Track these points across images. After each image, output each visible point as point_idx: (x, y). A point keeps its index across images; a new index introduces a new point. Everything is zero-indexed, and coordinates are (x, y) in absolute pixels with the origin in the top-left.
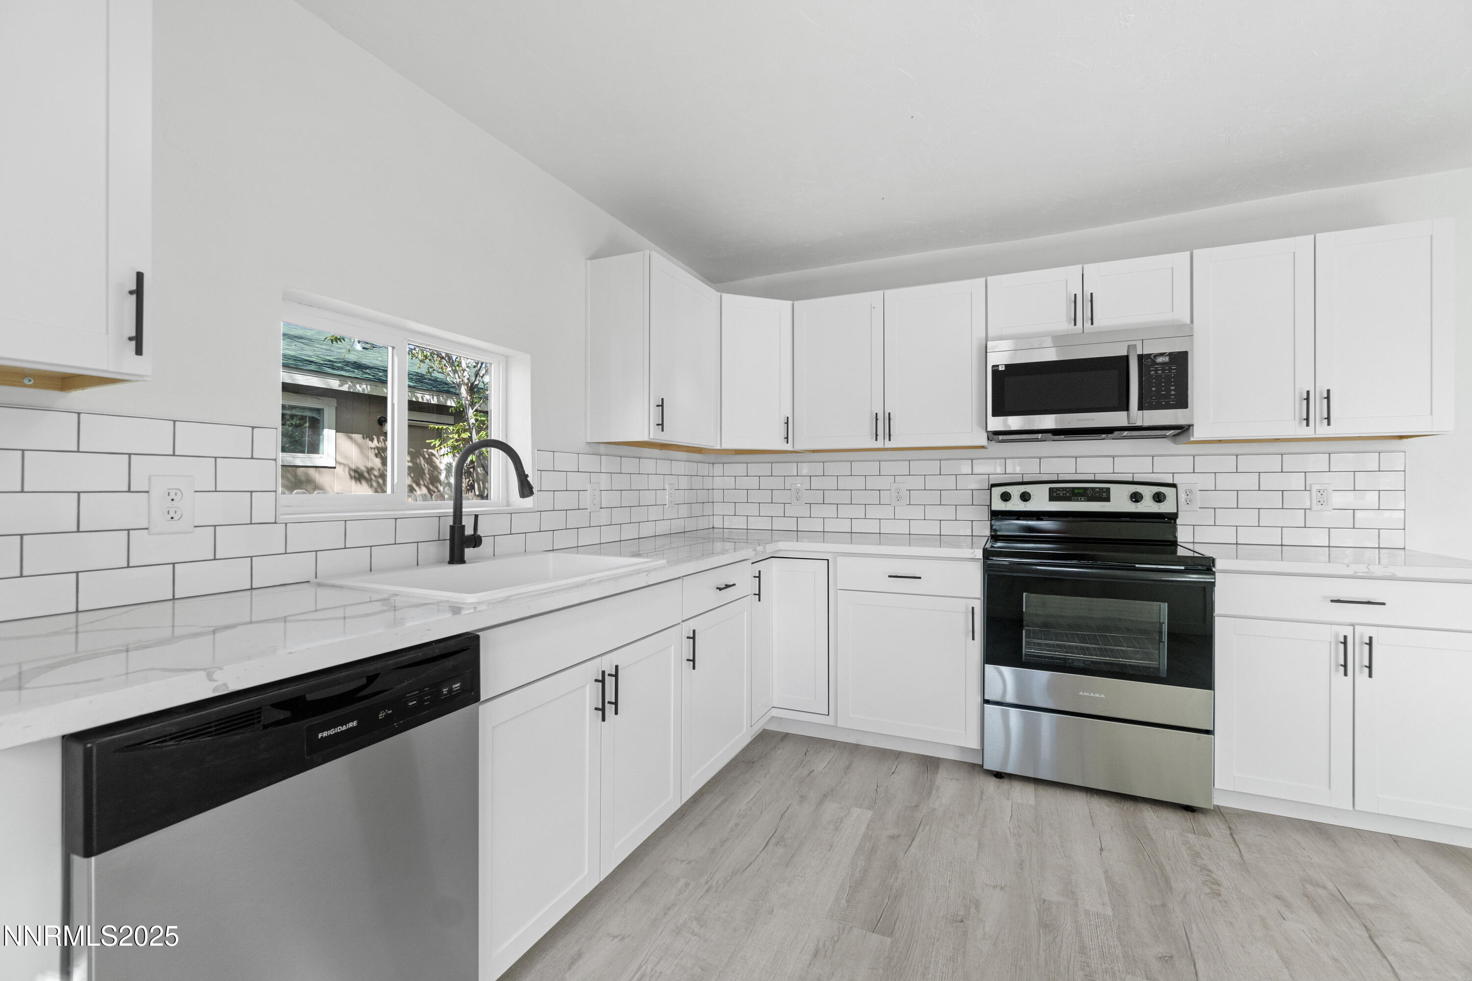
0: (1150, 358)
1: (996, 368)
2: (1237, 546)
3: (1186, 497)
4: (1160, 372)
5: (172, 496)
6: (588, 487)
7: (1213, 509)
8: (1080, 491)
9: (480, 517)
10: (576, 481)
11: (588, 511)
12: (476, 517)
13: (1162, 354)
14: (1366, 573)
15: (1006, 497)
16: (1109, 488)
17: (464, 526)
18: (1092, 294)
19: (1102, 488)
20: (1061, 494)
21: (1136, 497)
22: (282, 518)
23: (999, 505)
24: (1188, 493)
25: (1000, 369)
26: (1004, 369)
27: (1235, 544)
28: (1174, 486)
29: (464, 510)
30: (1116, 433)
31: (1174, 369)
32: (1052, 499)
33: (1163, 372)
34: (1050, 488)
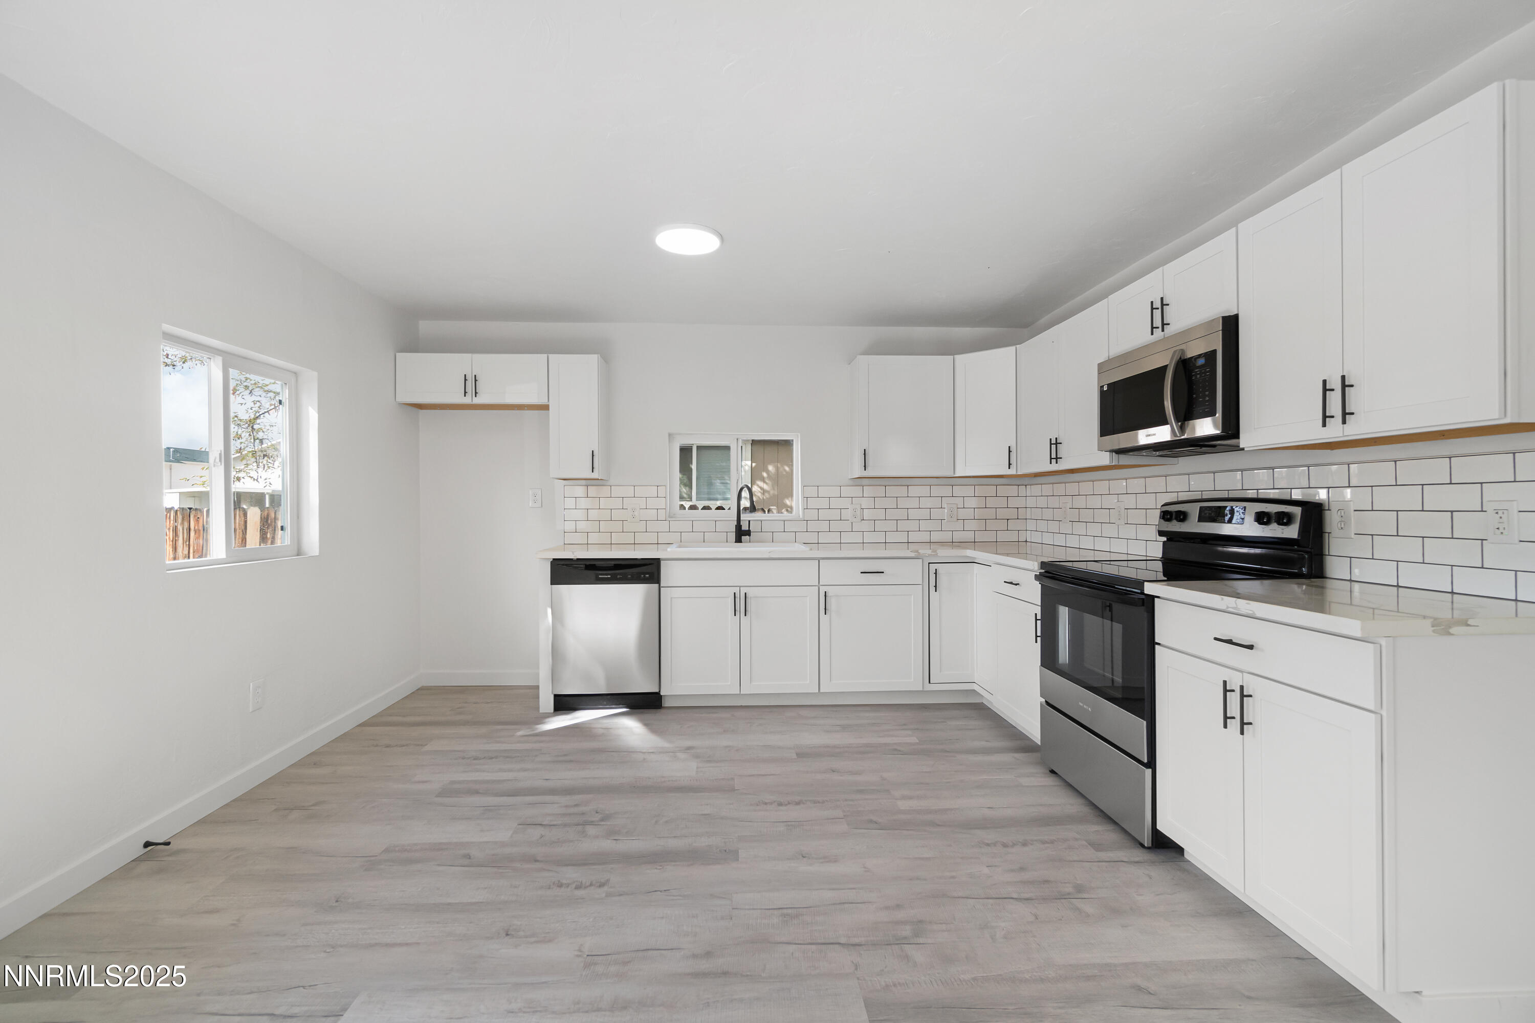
0: (1192, 362)
3: (1340, 520)
4: (1199, 376)
5: (634, 510)
6: (850, 506)
7: (1371, 536)
10: (836, 503)
11: (850, 521)
13: (1200, 356)
14: (1235, 609)
15: (1168, 517)
17: (743, 526)
21: (1262, 519)
24: (1343, 515)
25: (1105, 389)
31: (1208, 372)
32: (1202, 519)
33: (1201, 376)
34: (1201, 507)
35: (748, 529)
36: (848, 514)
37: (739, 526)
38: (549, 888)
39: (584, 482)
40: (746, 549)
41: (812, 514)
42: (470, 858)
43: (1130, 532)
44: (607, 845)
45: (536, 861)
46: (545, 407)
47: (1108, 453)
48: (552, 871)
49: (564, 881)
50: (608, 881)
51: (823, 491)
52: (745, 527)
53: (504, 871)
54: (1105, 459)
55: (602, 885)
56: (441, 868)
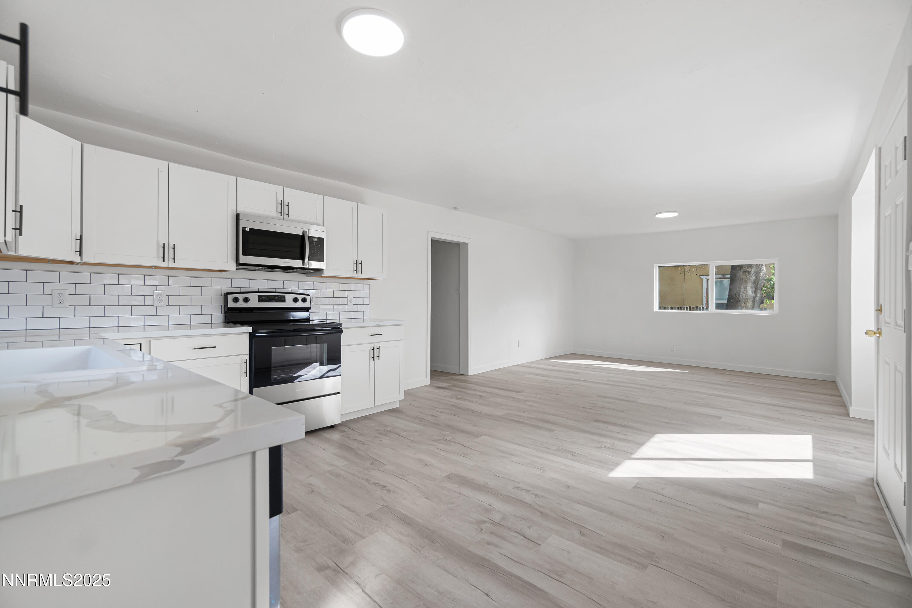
0: (311, 238)
1: (244, 229)
4: (314, 245)
8: (272, 297)
13: (315, 237)
14: (378, 324)
15: (236, 300)
16: (285, 296)
18: (288, 202)
19: (282, 296)
20: (264, 299)
21: (295, 300)
23: (231, 304)
25: (246, 230)
26: (248, 230)
28: (308, 295)
30: (295, 270)
31: (319, 245)
32: (260, 301)
33: (316, 245)
34: (258, 296)
38: (542, 496)
42: (581, 532)
44: (498, 505)
45: (542, 513)
48: (536, 504)
49: (533, 496)
50: (514, 488)
53: (561, 515)
54: (232, 267)
55: (518, 488)
56: (600, 532)
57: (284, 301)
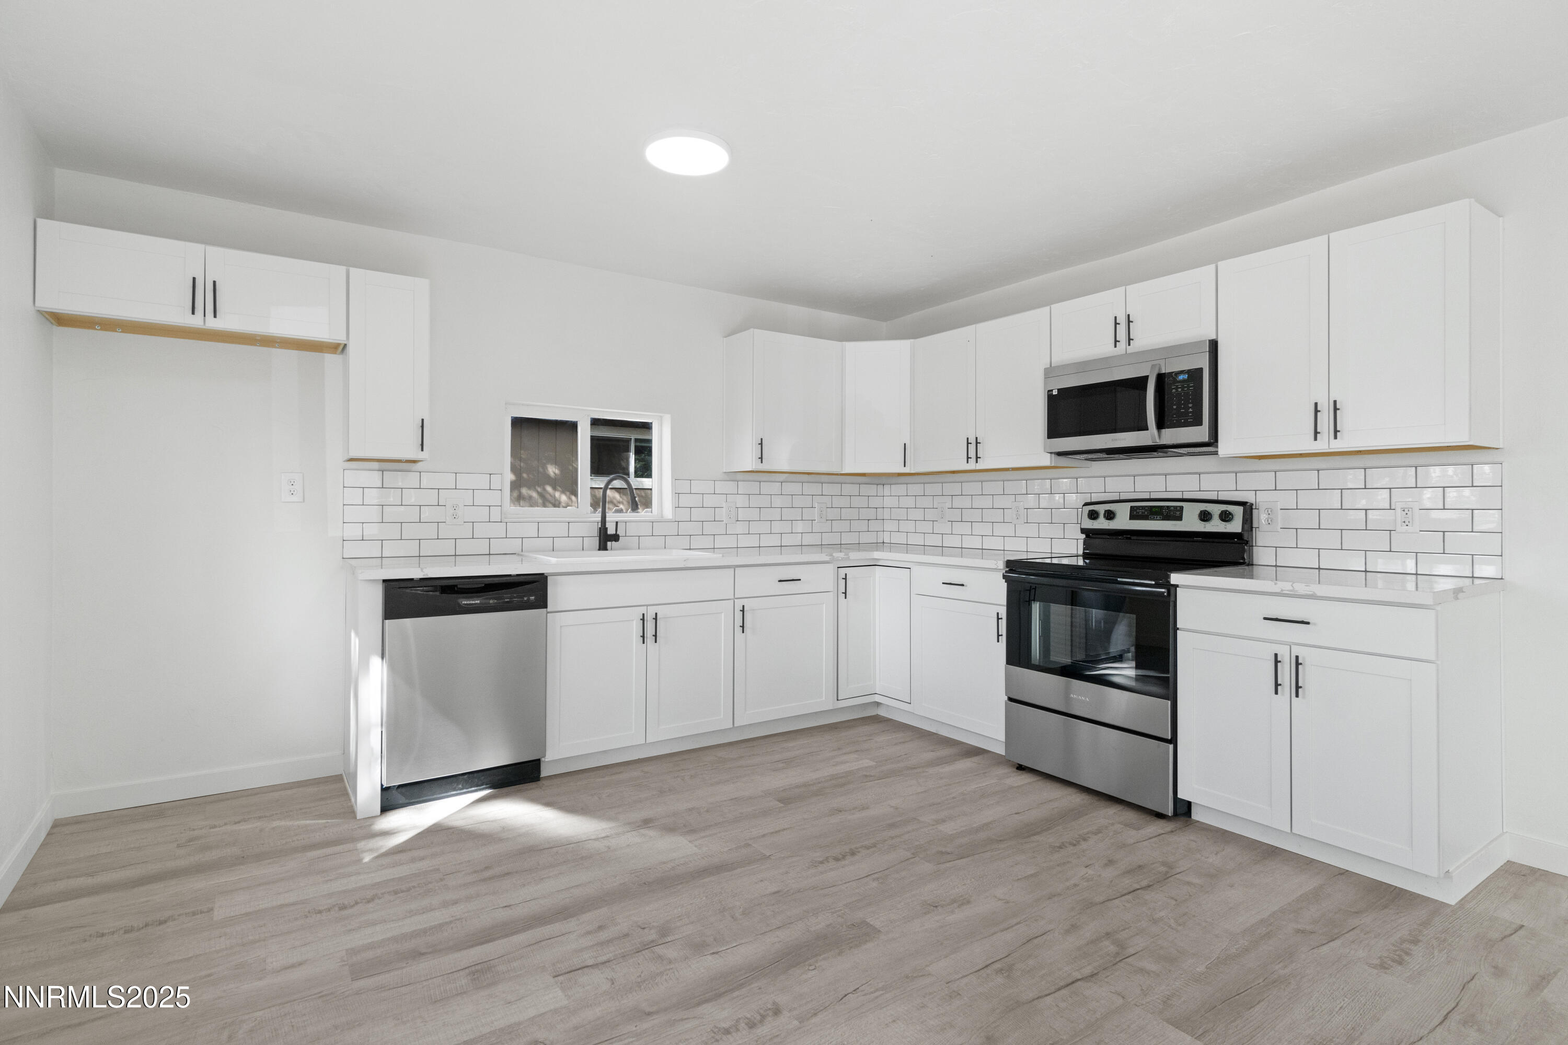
0: (1172, 376)
1: (1051, 393)
2: (1319, 571)
3: (1267, 516)
4: (1180, 390)
5: (455, 508)
6: (724, 505)
7: (1295, 530)
8: (1157, 510)
9: (618, 523)
10: (709, 501)
11: (724, 522)
12: (617, 523)
13: (1182, 372)
14: (1291, 591)
15: (1094, 516)
16: (1183, 507)
17: (607, 528)
19: (1177, 507)
20: (1140, 513)
21: (1205, 516)
22: (506, 520)
23: (1089, 524)
24: (1270, 512)
25: (1054, 395)
26: (1059, 394)
27: (1317, 569)
28: (1243, 504)
29: (607, 519)
31: (1191, 387)
32: (1132, 517)
33: (1183, 390)
34: (1131, 507)
35: (615, 533)
36: (722, 514)
37: (603, 530)
39: (376, 465)
40: (612, 558)
41: (684, 514)
43: (1032, 530)
46: (339, 348)
47: (1049, 454)
51: (697, 487)
52: (611, 531)
54: (1046, 460)
57: (1180, 518)
